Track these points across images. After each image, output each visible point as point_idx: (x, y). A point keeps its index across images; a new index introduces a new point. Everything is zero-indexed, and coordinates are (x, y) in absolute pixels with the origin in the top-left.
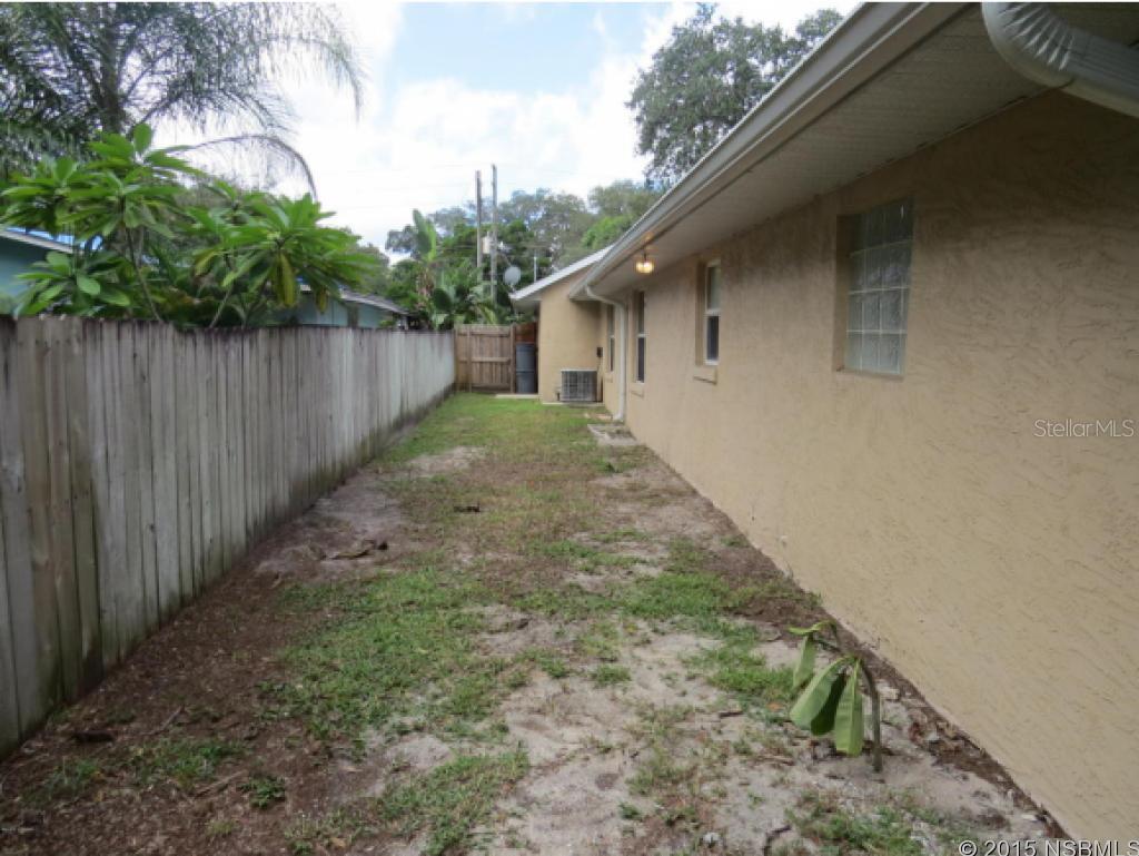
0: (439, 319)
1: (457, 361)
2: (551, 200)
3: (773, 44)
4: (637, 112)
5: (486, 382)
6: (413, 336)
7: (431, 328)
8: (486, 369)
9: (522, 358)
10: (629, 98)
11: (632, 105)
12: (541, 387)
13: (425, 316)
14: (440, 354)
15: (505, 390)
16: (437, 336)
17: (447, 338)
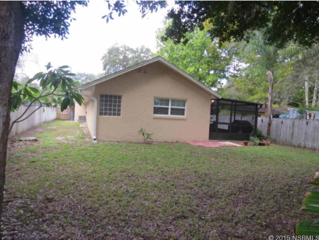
0: (53, 104)
1: (57, 114)
2: (87, 75)
3: (132, 51)
4: (103, 61)
5: (64, 118)
6: (48, 107)
7: (51, 106)
8: (64, 115)
9: (72, 113)
10: (101, 58)
11: (102, 60)
12: (75, 119)
13: (50, 104)
14: (53, 112)
15: (68, 120)
16: (52, 108)
17: (55, 109)
